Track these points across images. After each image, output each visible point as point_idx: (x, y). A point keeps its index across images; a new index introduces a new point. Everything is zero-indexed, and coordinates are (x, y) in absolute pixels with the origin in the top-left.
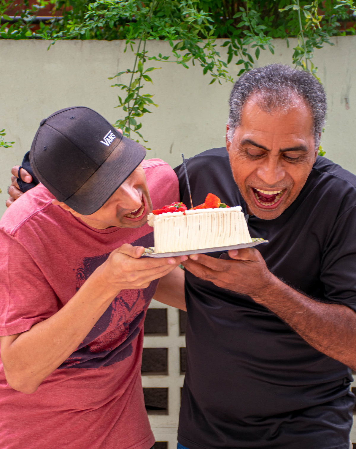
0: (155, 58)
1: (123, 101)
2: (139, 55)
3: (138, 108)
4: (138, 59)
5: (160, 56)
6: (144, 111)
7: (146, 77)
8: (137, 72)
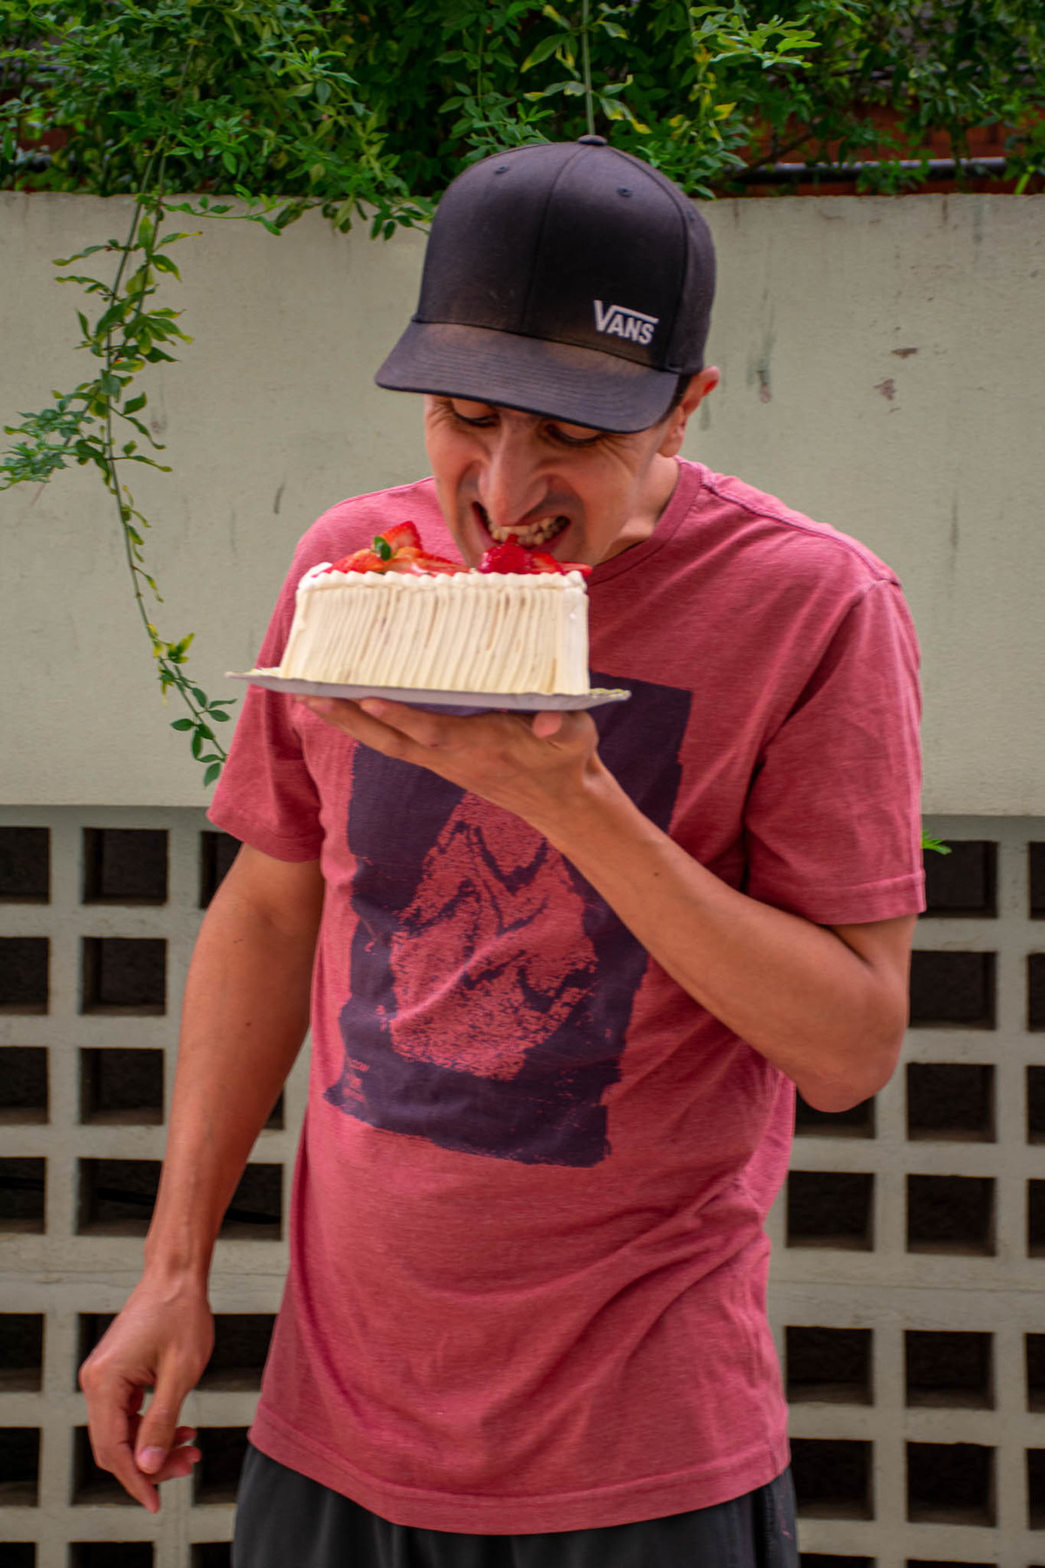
0: (187, 207)
1: (93, 327)
2: (145, 201)
3: (136, 349)
4: (143, 211)
5: (203, 202)
7: (161, 260)
8: (137, 247)
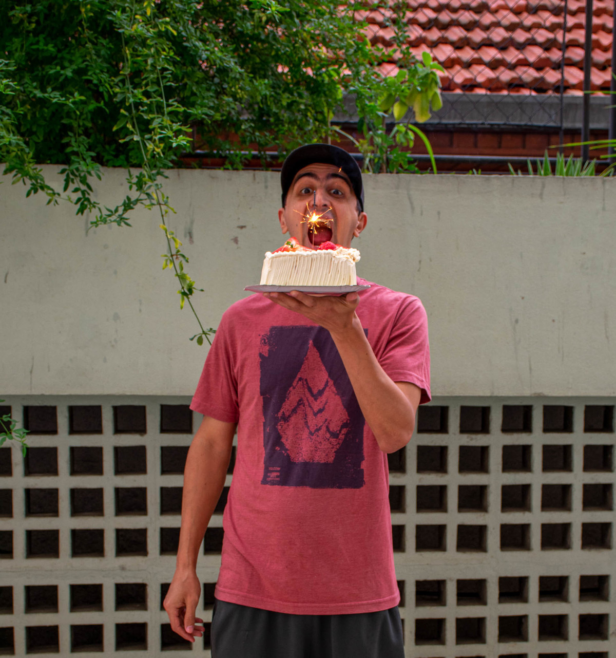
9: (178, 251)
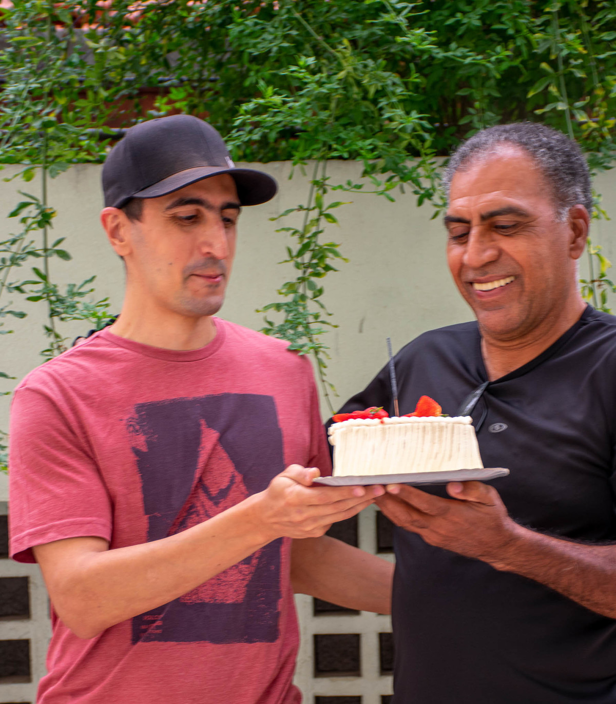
0: (341, 187)
1: (294, 253)
2: (316, 183)
3: (317, 265)
4: (315, 189)
5: (349, 183)
6: (328, 268)
7: (328, 216)
8: (314, 208)
9: (602, 275)
